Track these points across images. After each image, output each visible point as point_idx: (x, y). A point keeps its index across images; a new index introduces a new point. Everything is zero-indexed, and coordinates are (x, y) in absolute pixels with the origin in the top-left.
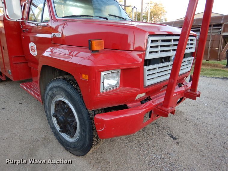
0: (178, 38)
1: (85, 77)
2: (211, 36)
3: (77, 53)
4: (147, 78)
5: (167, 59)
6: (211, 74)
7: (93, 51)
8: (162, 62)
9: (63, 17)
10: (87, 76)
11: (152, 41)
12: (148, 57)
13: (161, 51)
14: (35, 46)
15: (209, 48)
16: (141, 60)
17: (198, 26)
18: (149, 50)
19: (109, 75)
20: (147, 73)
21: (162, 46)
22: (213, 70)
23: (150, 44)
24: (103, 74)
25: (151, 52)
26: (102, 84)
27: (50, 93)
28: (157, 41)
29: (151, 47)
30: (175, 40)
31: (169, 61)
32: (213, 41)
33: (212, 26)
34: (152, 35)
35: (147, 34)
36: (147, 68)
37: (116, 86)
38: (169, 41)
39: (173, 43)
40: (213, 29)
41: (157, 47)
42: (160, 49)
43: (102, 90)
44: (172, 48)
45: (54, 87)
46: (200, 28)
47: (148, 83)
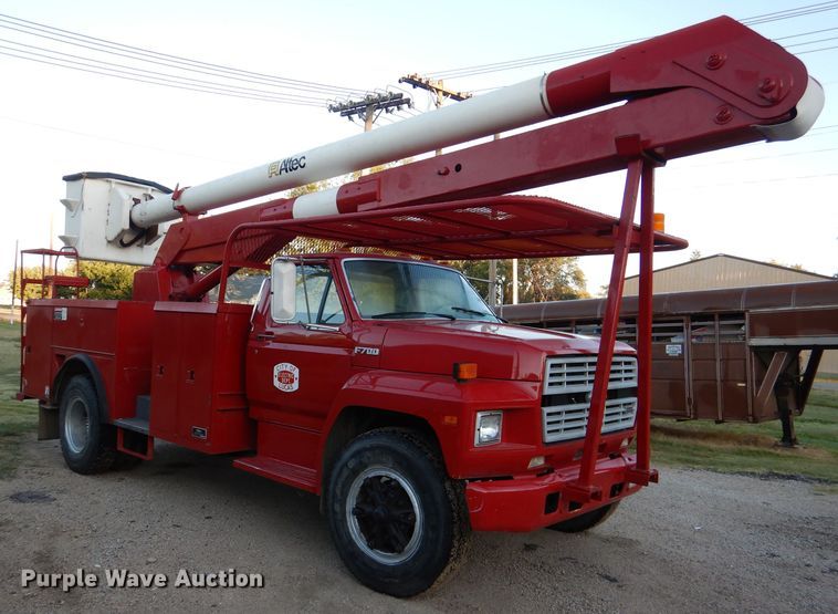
0: (595, 359)
1: (450, 420)
2: (717, 347)
3: (428, 385)
4: (547, 428)
5: (580, 397)
6: (732, 465)
7: (459, 380)
8: (572, 403)
9: (373, 317)
10: (455, 418)
11: (552, 366)
12: (548, 391)
13: (568, 383)
14: (297, 370)
15: (719, 383)
16: (536, 394)
17: (677, 315)
18: (548, 380)
19: (487, 419)
20: (547, 419)
21: (568, 374)
22: (740, 453)
23: (549, 371)
24: (479, 415)
25: (551, 384)
26: (477, 432)
27: (351, 464)
28: (560, 365)
29: (551, 375)
30: (591, 364)
31: (585, 401)
32: (725, 360)
33: (717, 317)
34: (552, 356)
35: (544, 355)
36: (547, 410)
37: (495, 439)
38: (582, 364)
39: (588, 369)
40: (721, 327)
41: (560, 375)
42: (565, 379)
43: (476, 442)
44: (589, 378)
45: (365, 449)
46: (682, 321)
47: (549, 438)
